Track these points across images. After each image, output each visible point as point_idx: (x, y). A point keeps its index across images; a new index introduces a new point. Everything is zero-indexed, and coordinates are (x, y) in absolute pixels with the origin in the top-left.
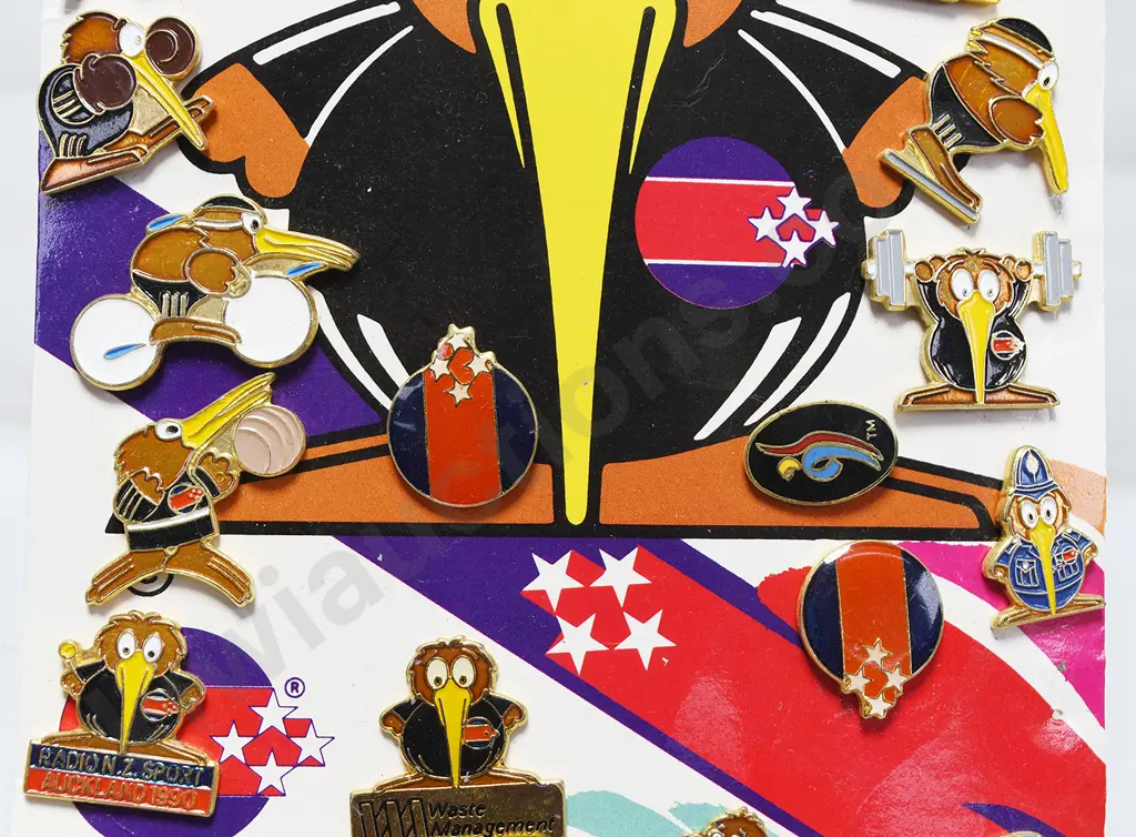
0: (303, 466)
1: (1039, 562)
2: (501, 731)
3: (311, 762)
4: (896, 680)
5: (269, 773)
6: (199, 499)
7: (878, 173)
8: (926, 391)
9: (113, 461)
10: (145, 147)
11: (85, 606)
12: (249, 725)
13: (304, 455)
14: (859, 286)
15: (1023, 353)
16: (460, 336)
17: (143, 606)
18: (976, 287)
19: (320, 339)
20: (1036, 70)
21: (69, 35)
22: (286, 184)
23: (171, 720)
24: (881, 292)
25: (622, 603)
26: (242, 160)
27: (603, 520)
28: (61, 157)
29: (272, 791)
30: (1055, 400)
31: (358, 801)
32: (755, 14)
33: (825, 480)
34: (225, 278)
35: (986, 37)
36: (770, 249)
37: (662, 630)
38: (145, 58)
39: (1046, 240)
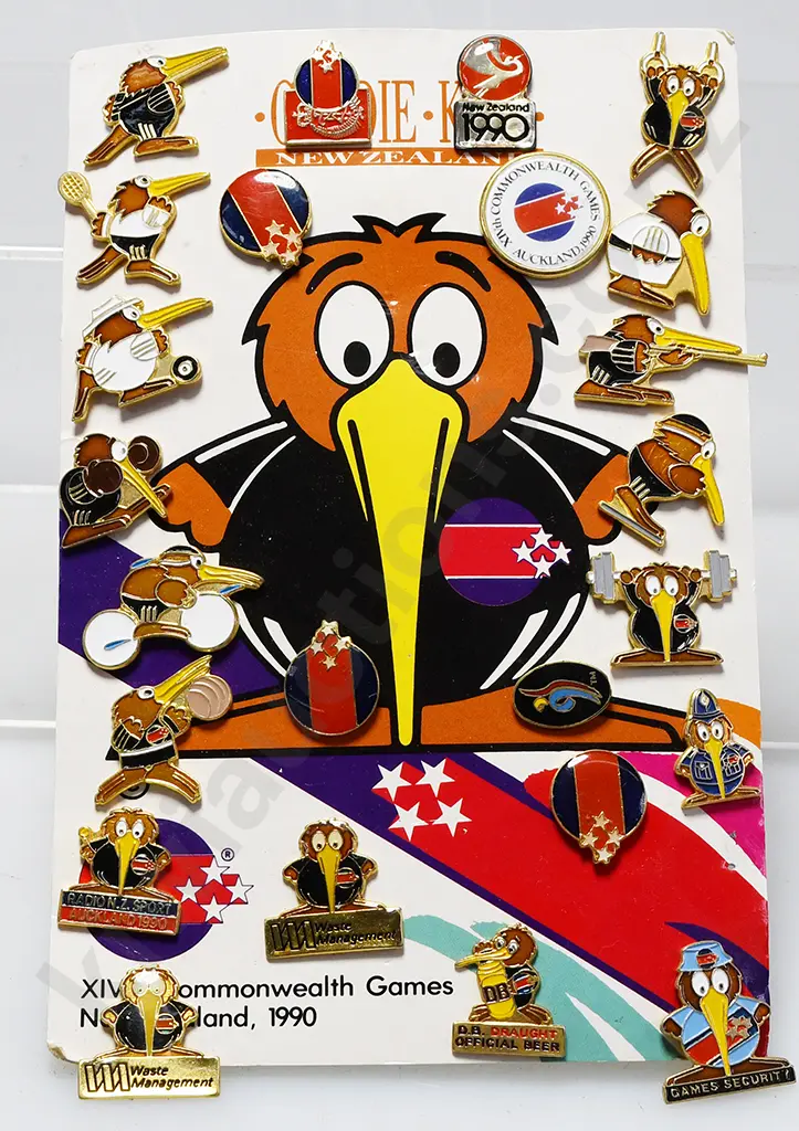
0: (230, 714)
1: (711, 763)
2: (360, 876)
3: (239, 901)
4: (615, 838)
5: (213, 909)
6: (166, 735)
7: (597, 515)
8: (630, 654)
9: (111, 714)
10: (128, 517)
11: (93, 804)
12: (199, 879)
13: (231, 705)
14: (586, 589)
15: (696, 629)
16: (329, 627)
17: (130, 805)
18: (662, 586)
19: (239, 635)
20: (700, 446)
21: (79, 449)
22: (217, 537)
23: (150, 874)
24: (598, 591)
25: (436, 795)
26: (189, 523)
27: (423, 742)
28: (76, 524)
29: (215, 920)
30: (719, 658)
31: (269, 924)
32: (514, 419)
33: (564, 711)
34: (180, 596)
35: (665, 428)
36: (526, 567)
37: (463, 811)
38: (128, 462)
39: (712, 556)
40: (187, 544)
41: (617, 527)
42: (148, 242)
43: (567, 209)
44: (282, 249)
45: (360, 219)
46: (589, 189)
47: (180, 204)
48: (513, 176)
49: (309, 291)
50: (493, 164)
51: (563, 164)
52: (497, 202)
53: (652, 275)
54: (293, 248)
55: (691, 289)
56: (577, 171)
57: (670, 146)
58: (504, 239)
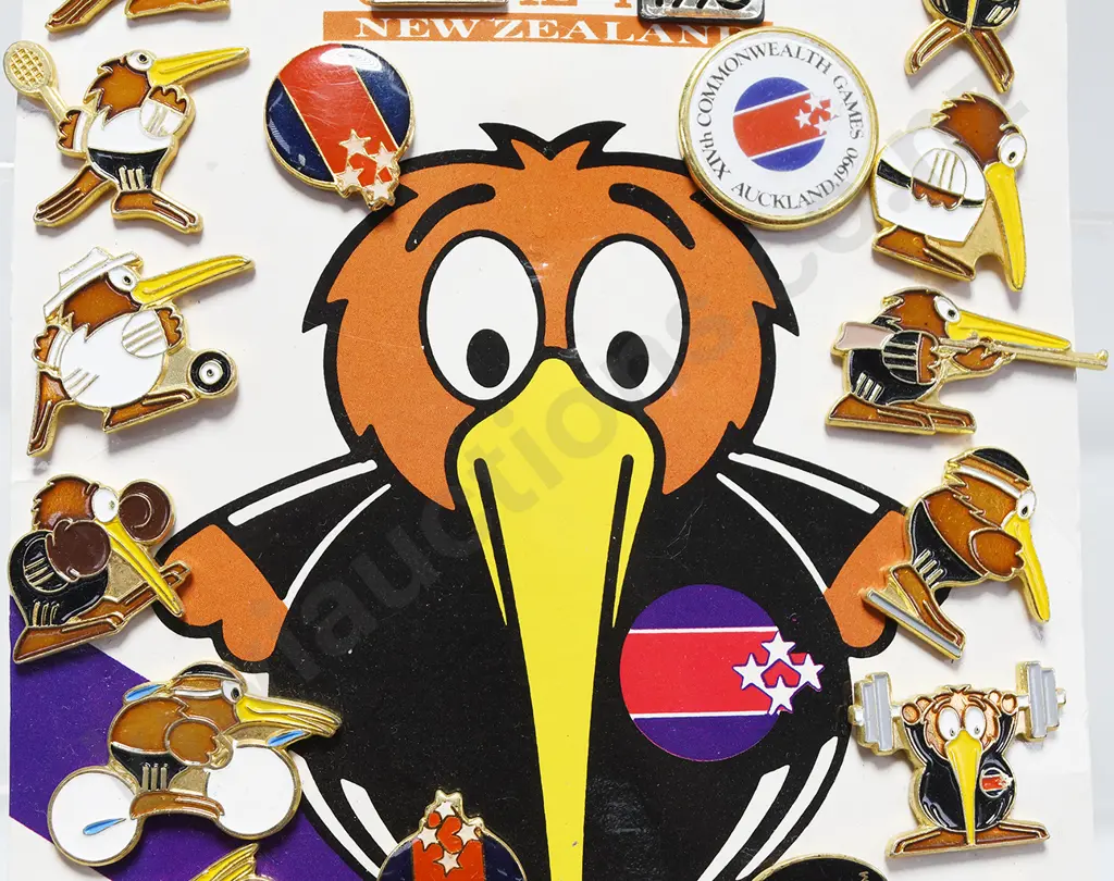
7: (860, 610)
8: (917, 836)
10: (121, 616)
14: (845, 730)
15: (1012, 789)
16: (446, 803)
18: (962, 724)
19: (304, 808)
20: (1014, 500)
21: (39, 500)
22: (265, 648)
26: (219, 624)
28: (35, 626)
32: (733, 457)
34: (208, 748)
35: (963, 470)
36: (757, 697)
38: (118, 525)
40: (216, 659)
41: (891, 628)
42: (149, 162)
43: (814, 119)
44: (367, 179)
45: (491, 129)
46: (847, 89)
47: (200, 99)
48: (731, 64)
49: (410, 247)
50: (697, 44)
51: (807, 47)
52: (706, 106)
53: (943, 226)
54: (385, 175)
55: (999, 251)
56: (828, 59)
57: (969, 23)
58: (718, 166)
